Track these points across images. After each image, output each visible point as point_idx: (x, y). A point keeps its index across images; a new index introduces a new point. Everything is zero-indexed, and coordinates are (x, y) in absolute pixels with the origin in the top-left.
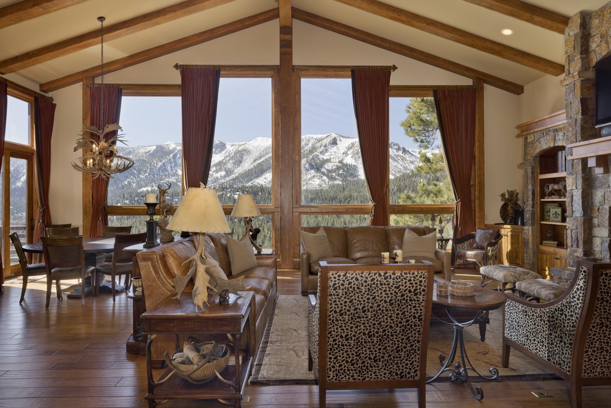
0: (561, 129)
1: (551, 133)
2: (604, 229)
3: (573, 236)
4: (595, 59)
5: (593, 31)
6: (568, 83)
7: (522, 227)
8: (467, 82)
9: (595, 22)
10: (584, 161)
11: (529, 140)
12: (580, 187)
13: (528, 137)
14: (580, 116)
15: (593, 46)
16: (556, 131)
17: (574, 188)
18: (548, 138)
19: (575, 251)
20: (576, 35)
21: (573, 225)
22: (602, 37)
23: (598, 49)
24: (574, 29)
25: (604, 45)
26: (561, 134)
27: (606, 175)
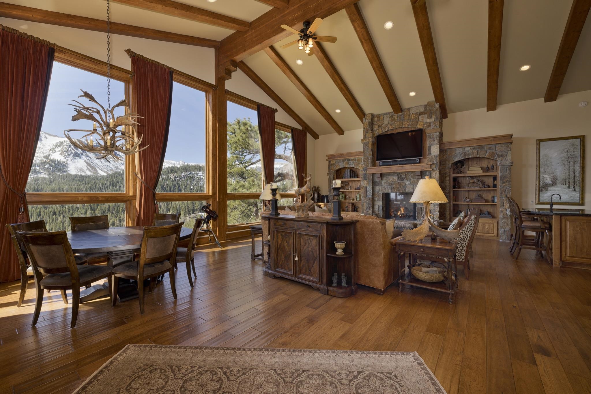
0: (352, 160)
1: (346, 161)
2: (380, 202)
3: (367, 205)
4: (376, 134)
5: (375, 123)
6: (366, 141)
7: (327, 203)
8: (300, 127)
9: (376, 119)
10: (373, 175)
11: (332, 162)
12: (371, 185)
13: (331, 161)
14: (371, 156)
15: (375, 129)
16: (349, 160)
17: (368, 185)
18: (345, 163)
19: (368, 212)
20: (369, 122)
21: (367, 201)
22: (379, 126)
23: (377, 130)
24: (367, 120)
25: (380, 130)
26: (352, 162)
27: (381, 181)
